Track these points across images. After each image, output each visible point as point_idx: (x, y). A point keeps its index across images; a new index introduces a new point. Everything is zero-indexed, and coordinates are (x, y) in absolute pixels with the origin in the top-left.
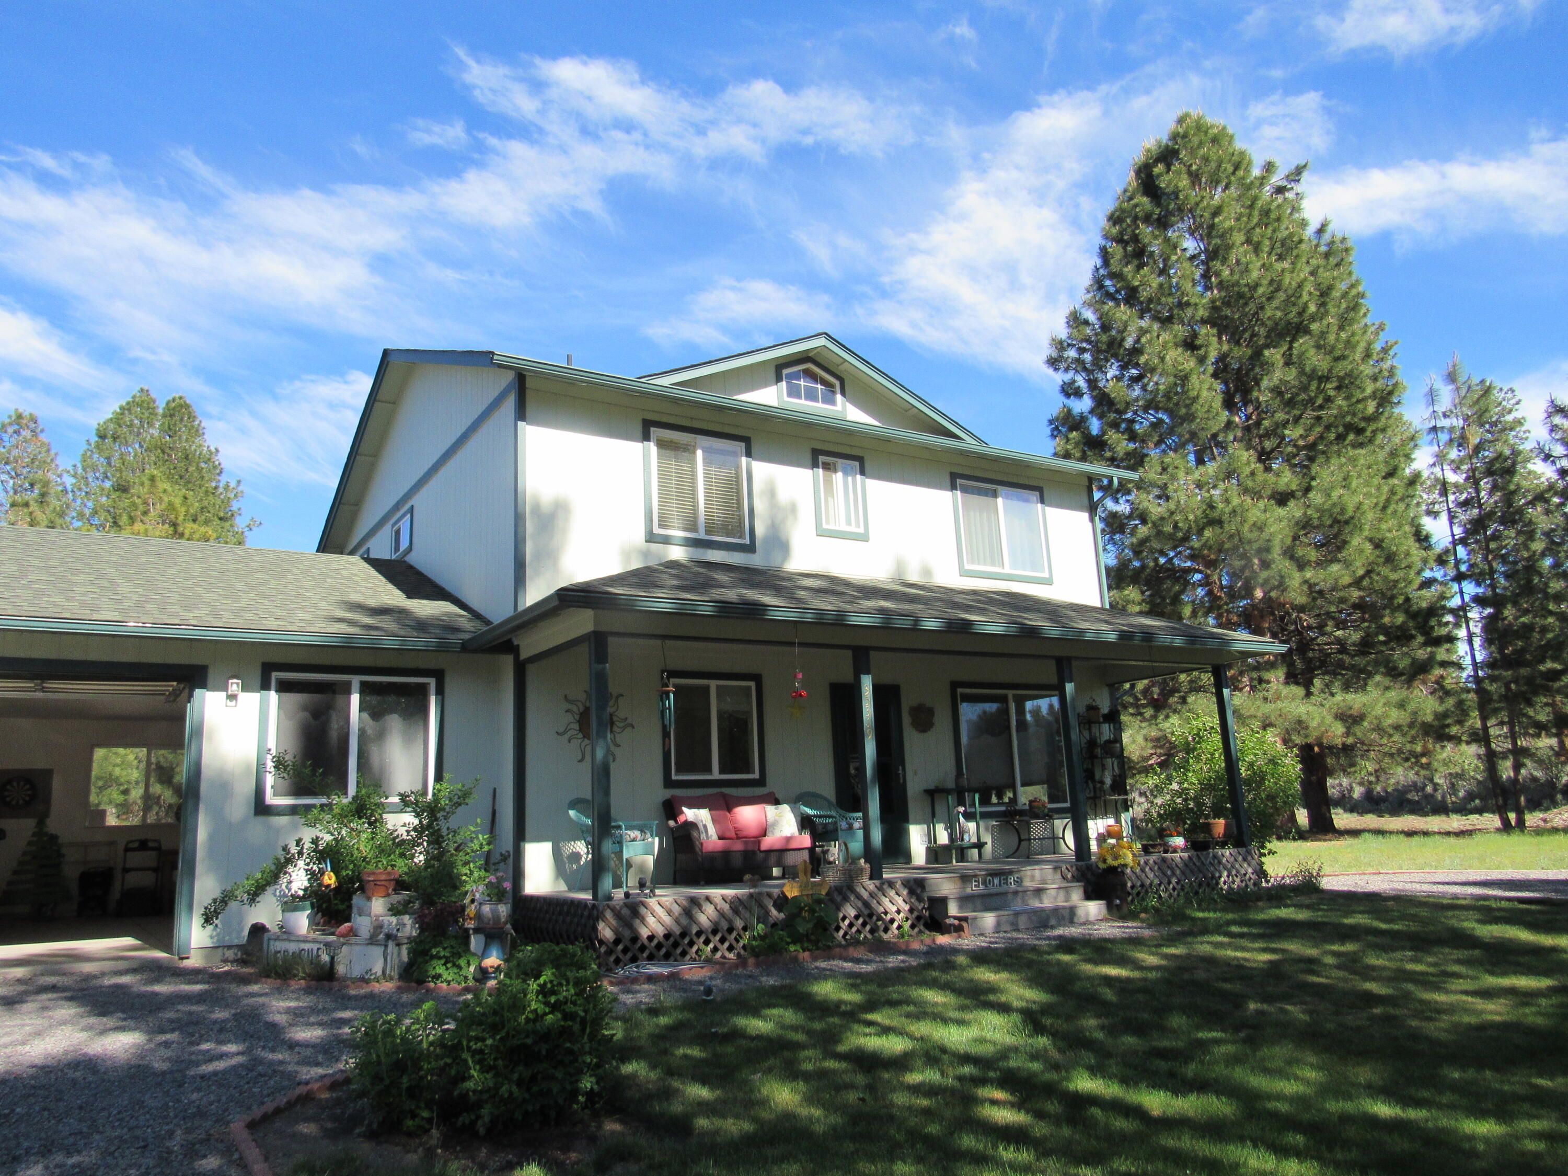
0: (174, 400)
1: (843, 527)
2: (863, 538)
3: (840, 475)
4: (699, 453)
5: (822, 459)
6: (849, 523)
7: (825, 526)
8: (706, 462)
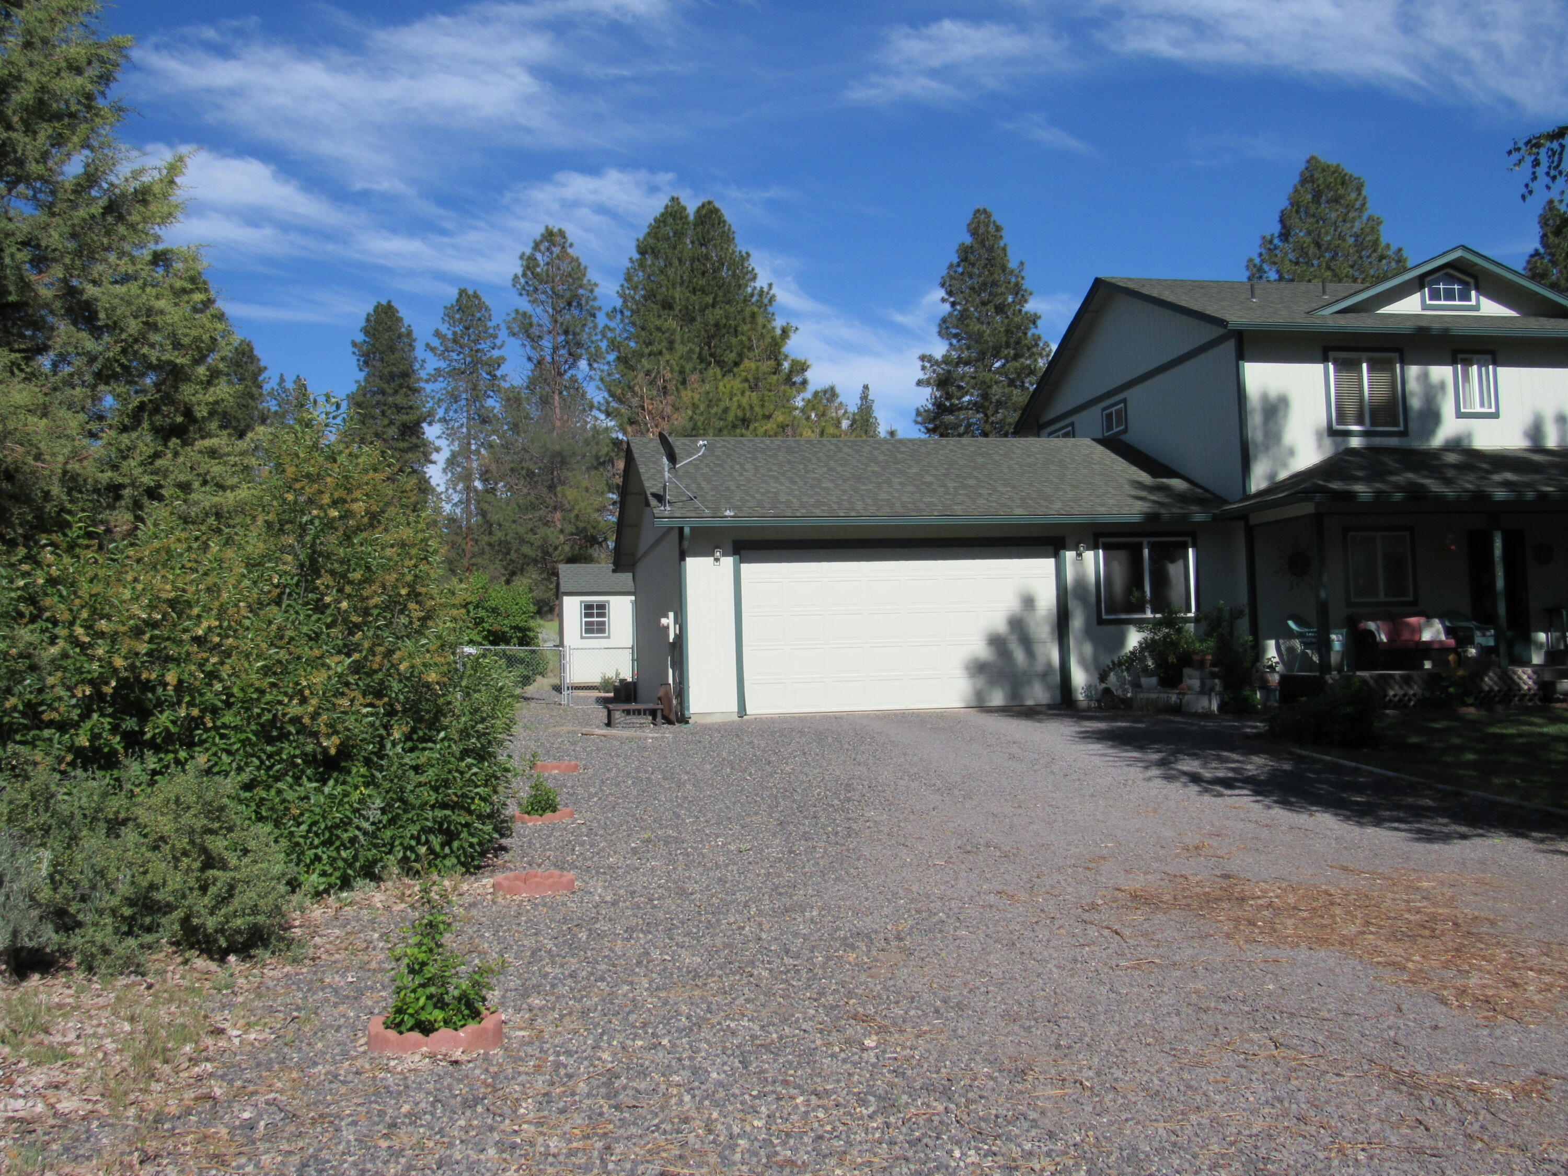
0: (703, 206)
1: (1478, 409)
2: (1496, 415)
3: (1475, 367)
4: (1365, 366)
5: (1460, 356)
6: (1482, 405)
7: (1463, 410)
8: (1370, 370)
